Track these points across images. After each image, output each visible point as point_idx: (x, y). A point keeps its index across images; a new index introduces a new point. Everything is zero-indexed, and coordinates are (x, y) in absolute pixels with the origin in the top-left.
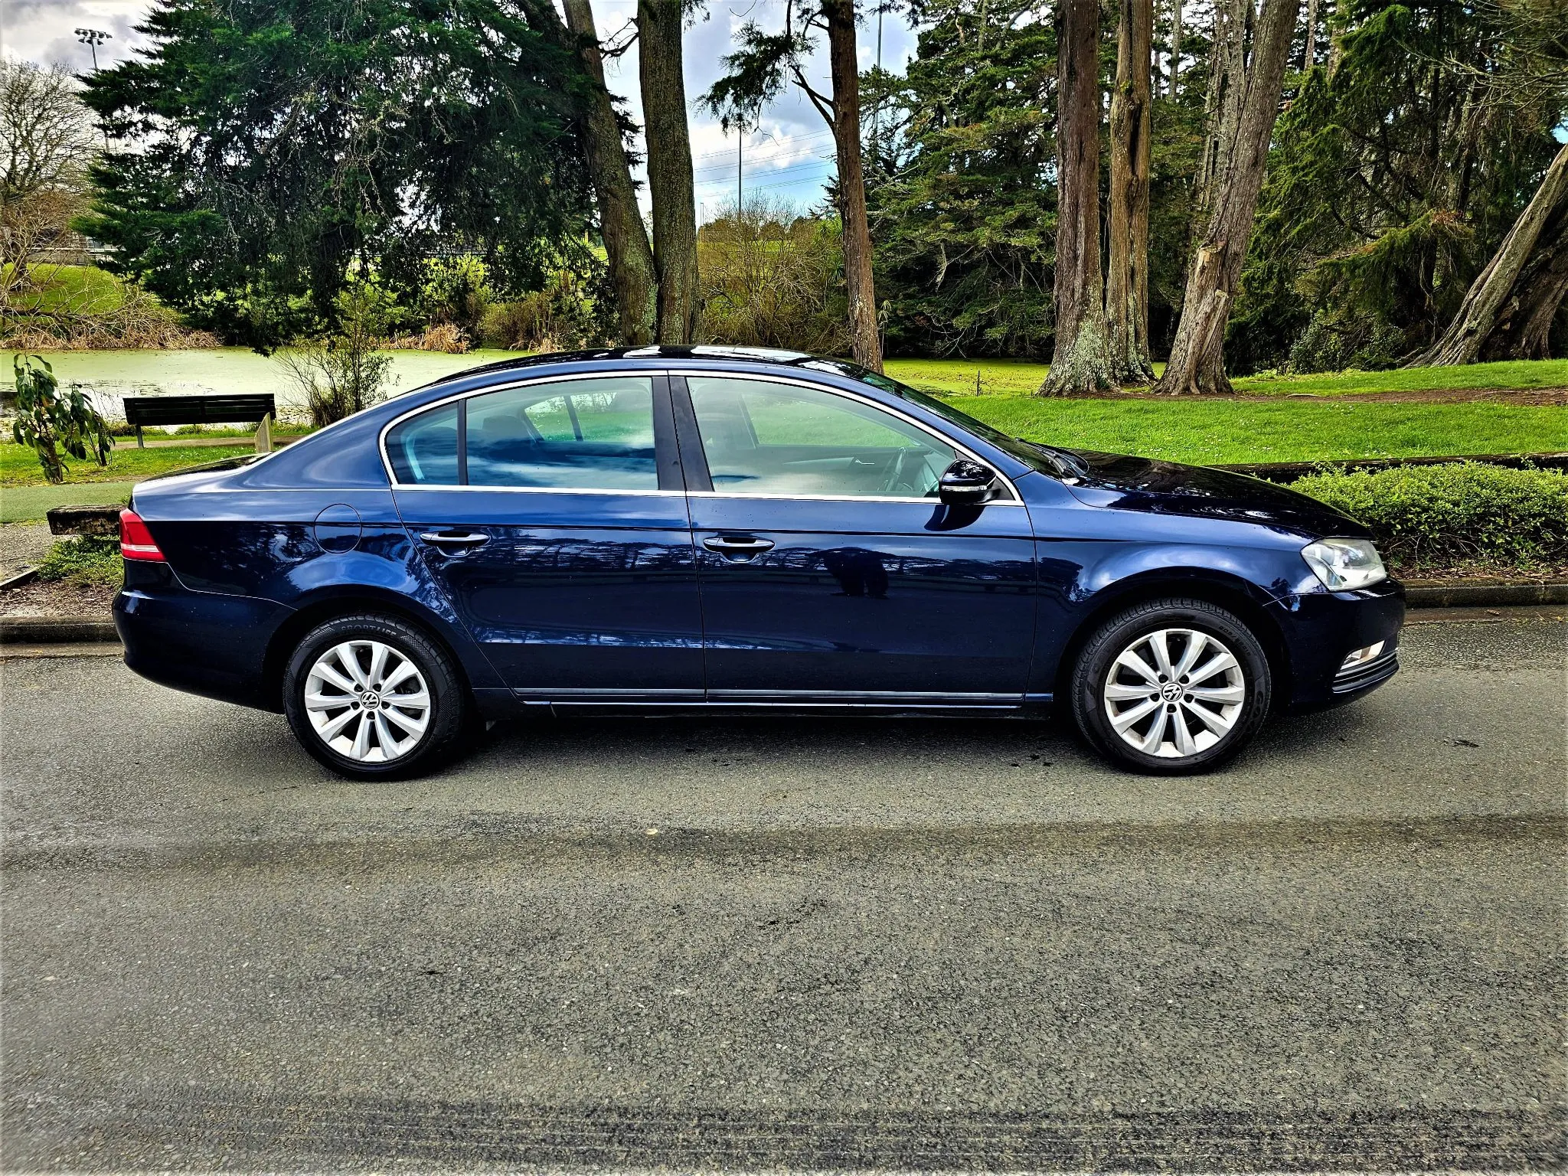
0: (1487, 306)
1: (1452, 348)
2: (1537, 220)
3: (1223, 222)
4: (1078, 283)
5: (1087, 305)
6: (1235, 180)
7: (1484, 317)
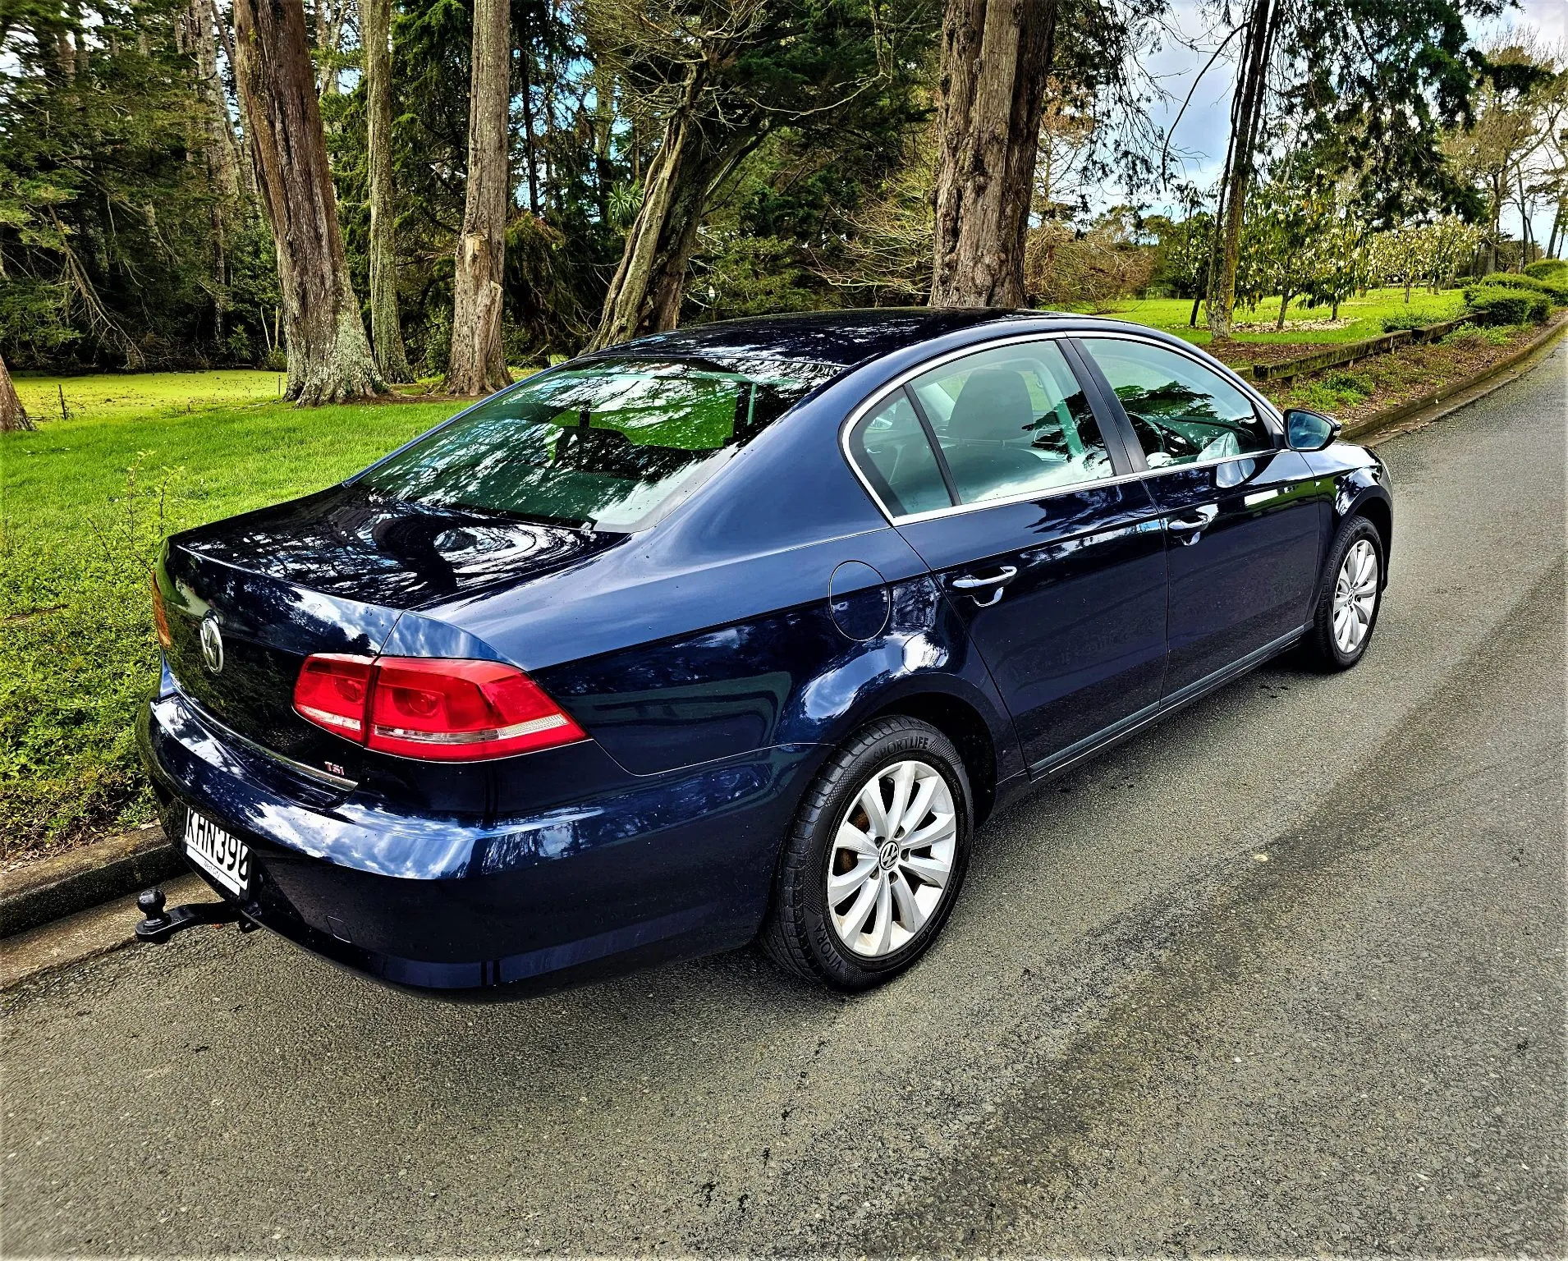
0: (630, 305)
2: (654, 227)
3: (481, 208)
4: (327, 268)
5: (341, 295)
6: (486, 162)
7: (630, 314)
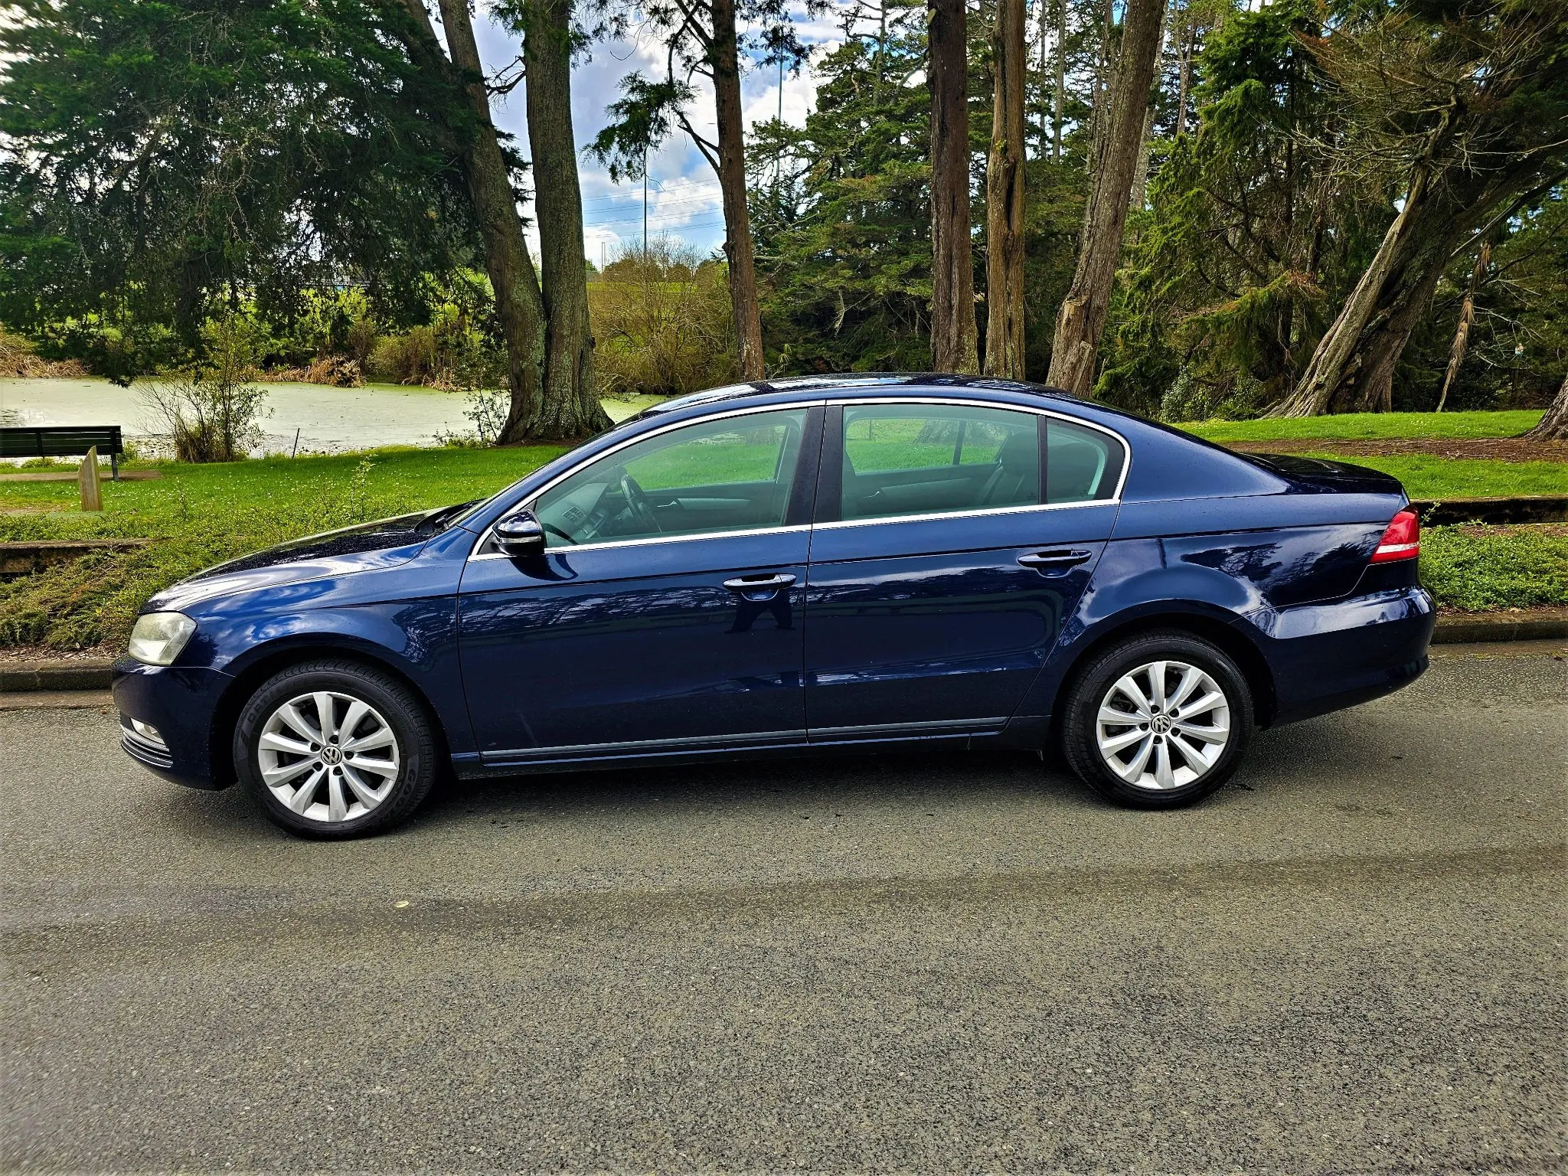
0: (1332, 364)
1: (1304, 400)
2: (1375, 284)
3: (1087, 277)
4: (953, 331)
5: (962, 353)
6: (1097, 237)
7: (1331, 371)
